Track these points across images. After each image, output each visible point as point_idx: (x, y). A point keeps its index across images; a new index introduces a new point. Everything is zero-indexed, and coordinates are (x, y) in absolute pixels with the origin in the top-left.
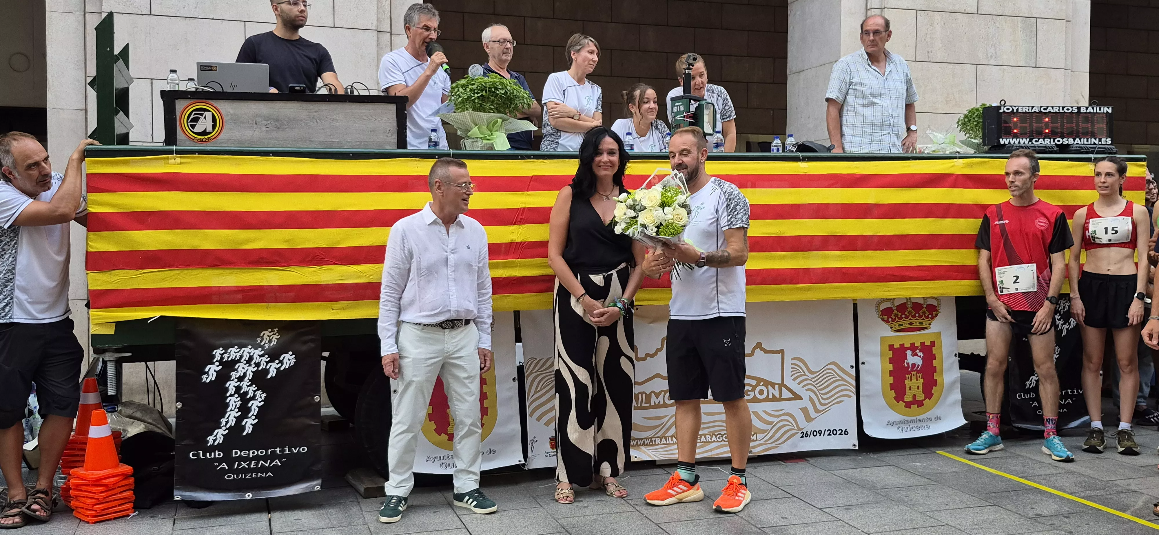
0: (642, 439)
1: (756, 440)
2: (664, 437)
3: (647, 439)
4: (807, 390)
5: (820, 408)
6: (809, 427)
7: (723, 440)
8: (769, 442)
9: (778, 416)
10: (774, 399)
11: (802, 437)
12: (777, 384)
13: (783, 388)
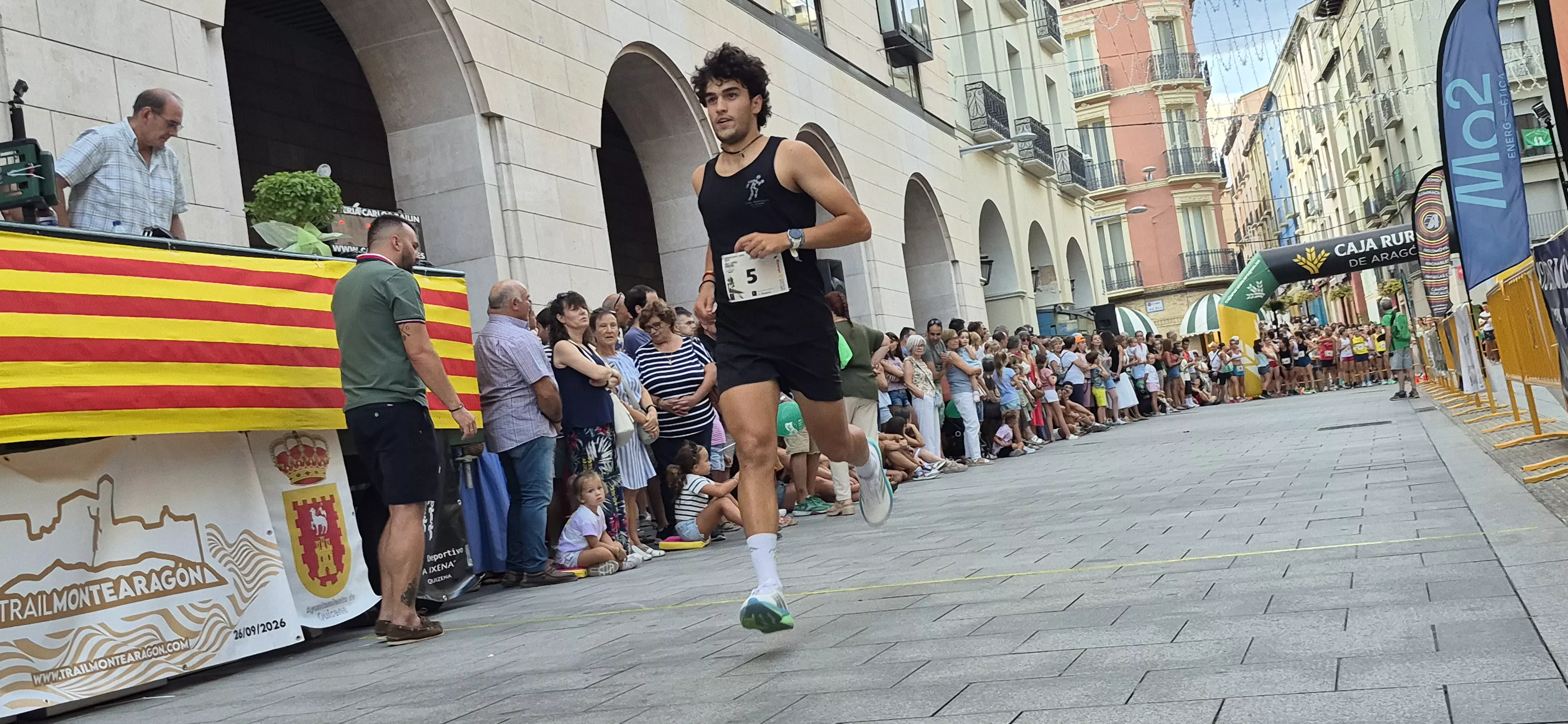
0: (46, 672)
1: (189, 649)
2: (75, 665)
3: (54, 670)
4: (231, 570)
5: (247, 595)
6: (242, 623)
7: (153, 656)
8: (204, 649)
9: (208, 610)
10: (199, 586)
11: (236, 638)
12: (198, 564)
13: (205, 569)
